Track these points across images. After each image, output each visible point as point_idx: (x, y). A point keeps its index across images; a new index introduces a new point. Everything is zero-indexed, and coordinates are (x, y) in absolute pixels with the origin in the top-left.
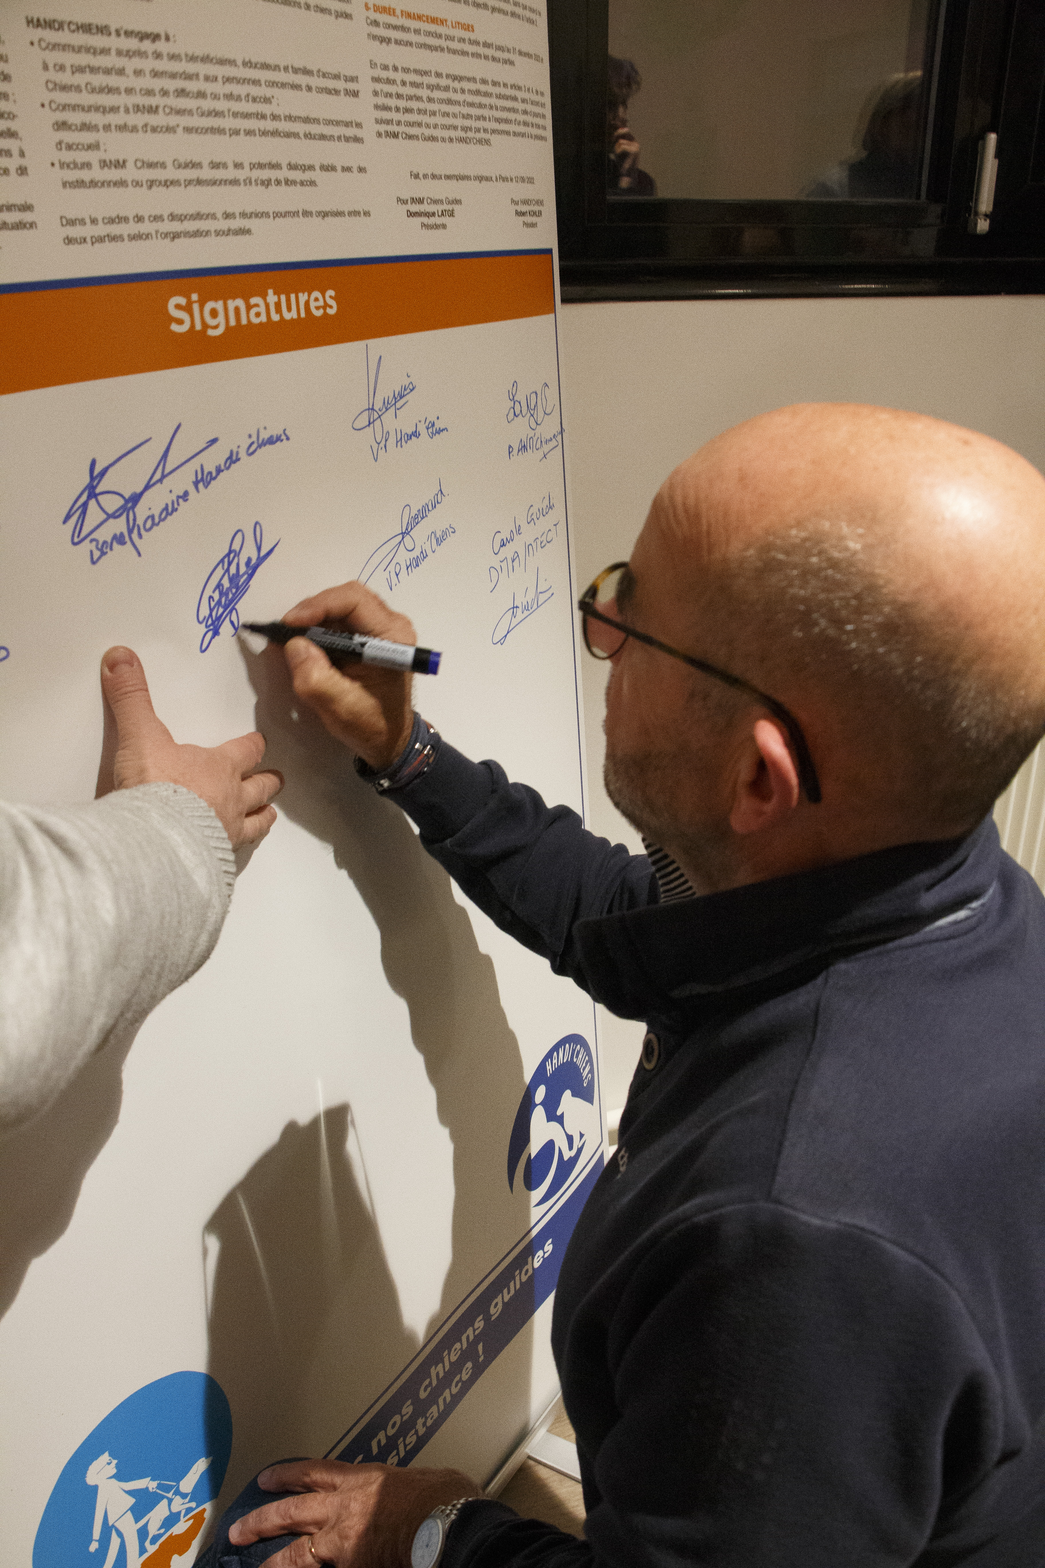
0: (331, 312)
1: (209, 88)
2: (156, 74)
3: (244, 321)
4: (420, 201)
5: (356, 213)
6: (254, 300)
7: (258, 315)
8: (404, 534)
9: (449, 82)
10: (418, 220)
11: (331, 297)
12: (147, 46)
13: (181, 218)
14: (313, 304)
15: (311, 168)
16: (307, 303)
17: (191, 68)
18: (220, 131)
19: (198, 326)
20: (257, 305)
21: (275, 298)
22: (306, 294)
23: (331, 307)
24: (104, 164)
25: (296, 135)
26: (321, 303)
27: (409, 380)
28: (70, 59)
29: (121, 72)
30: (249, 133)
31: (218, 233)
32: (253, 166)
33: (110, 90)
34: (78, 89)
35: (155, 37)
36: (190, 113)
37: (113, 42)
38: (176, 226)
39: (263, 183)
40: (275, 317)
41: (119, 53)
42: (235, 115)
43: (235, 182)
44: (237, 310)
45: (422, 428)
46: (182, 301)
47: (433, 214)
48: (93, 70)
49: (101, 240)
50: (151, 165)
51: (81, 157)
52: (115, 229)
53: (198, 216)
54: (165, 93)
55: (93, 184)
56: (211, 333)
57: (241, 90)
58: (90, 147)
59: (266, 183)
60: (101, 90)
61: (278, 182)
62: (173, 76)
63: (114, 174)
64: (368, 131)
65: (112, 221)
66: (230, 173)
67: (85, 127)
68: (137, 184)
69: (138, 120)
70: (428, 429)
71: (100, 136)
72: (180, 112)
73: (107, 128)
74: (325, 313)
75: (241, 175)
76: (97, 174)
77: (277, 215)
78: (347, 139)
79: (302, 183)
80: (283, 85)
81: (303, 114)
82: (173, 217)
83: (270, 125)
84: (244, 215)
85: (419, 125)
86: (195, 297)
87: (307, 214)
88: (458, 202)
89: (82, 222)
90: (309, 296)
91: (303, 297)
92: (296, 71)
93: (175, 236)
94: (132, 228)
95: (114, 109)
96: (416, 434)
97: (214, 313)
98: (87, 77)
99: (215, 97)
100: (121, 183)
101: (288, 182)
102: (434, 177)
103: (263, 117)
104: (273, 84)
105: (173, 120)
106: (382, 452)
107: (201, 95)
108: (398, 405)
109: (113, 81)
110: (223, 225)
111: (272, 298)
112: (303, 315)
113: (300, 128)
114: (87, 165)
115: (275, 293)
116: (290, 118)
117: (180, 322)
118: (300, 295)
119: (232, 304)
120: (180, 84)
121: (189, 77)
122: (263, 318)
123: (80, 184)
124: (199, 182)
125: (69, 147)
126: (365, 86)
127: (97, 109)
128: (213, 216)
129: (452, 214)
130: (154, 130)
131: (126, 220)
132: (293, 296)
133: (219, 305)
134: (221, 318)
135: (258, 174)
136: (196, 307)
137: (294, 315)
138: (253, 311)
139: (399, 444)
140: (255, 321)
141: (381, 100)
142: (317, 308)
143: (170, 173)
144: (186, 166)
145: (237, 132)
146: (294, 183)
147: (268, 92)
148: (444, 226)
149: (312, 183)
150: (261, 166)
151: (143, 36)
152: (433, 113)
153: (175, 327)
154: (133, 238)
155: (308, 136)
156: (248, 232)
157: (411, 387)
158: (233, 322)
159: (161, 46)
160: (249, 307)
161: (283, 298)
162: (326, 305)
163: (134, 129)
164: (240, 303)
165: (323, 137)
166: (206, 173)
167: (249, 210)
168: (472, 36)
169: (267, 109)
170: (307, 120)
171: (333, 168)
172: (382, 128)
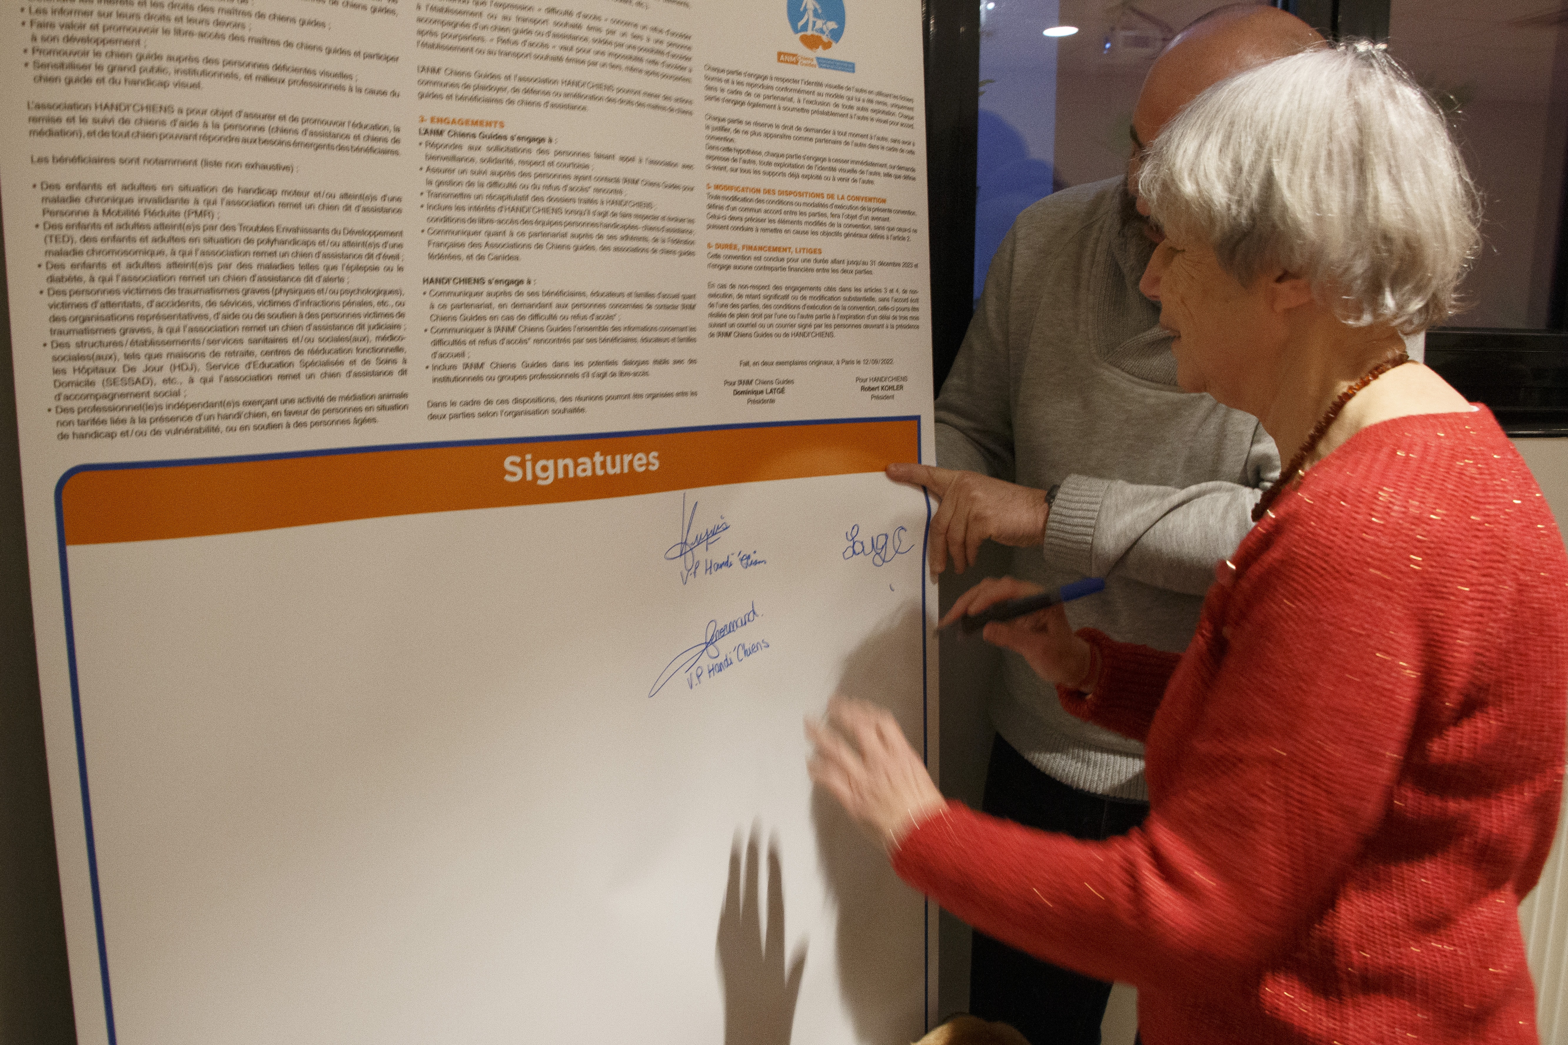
0: (653, 468)
1: (560, 312)
2: (515, 306)
3: (571, 475)
4: (749, 382)
5: (684, 394)
6: (581, 460)
7: (584, 470)
8: (708, 644)
9: (790, 292)
10: (745, 397)
11: (654, 457)
12: (512, 288)
13: (524, 402)
14: (636, 463)
15: (645, 363)
16: (631, 463)
17: (546, 300)
18: (566, 341)
19: (529, 477)
20: (583, 463)
21: (602, 459)
22: (631, 456)
23: (653, 465)
24: (466, 366)
25: (634, 340)
26: (644, 461)
27: (723, 522)
28: (449, 300)
29: (489, 306)
30: (590, 341)
31: (554, 412)
32: (591, 364)
33: (479, 318)
34: (454, 318)
35: (520, 282)
36: (542, 329)
37: (485, 288)
38: (519, 407)
39: (599, 375)
40: (600, 472)
41: (489, 294)
42: (580, 329)
43: (575, 375)
44: (566, 467)
45: (735, 560)
46: (518, 459)
47: (762, 392)
48: (467, 306)
49: (457, 416)
50: (503, 366)
51: (449, 362)
52: (469, 409)
53: (539, 400)
54: (522, 318)
55: (456, 379)
56: (540, 482)
57: (588, 312)
58: (457, 355)
59: (603, 375)
60: (472, 318)
61: (613, 375)
62: (530, 306)
63: (473, 373)
64: (702, 333)
65: (467, 404)
66: (571, 369)
67: (456, 342)
68: (491, 379)
69: (499, 336)
70: (742, 560)
71: (467, 348)
72: (532, 330)
73: (472, 342)
74: (647, 469)
75: (580, 370)
76: (460, 372)
77: (609, 398)
78: (681, 340)
79: (635, 374)
80: (626, 306)
81: (642, 325)
82: (516, 401)
83: (610, 334)
84: (579, 399)
85: (753, 326)
86: (529, 457)
87: (636, 396)
88: (789, 382)
89: (444, 404)
90: (634, 455)
91: (627, 458)
92: (638, 295)
93: (517, 414)
94: (483, 408)
95: (479, 330)
96: (727, 564)
97: (545, 469)
98: (463, 311)
99: (564, 318)
100: (478, 378)
101: (622, 374)
102: (765, 363)
103: (605, 329)
104: (616, 306)
105: (525, 335)
106: (691, 577)
107: (552, 317)
108: (710, 541)
109: (482, 312)
110: (561, 406)
111: (598, 458)
112: (626, 471)
113: (638, 335)
114: (454, 367)
115: (601, 455)
116: (629, 328)
117: (514, 474)
118: (625, 456)
119: (561, 463)
120: (535, 311)
121: (544, 306)
122: (589, 473)
123: (447, 379)
124: (543, 376)
125: (442, 356)
126: (702, 302)
127: (467, 330)
128: (552, 400)
129: (782, 391)
130: (509, 342)
131: (478, 403)
132: (618, 458)
133: (550, 463)
134: (551, 473)
135: (593, 369)
136: (529, 465)
137: (617, 470)
138: (580, 468)
139: (709, 571)
140: (581, 474)
141: (715, 310)
142: (641, 466)
143: (519, 371)
144: (533, 365)
145: (580, 341)
146: (628, 374)
147: (612, 312)
148: (772, 401)
149: (645, 374)
150: (598, 363)
151: (510, 282)
152: (770, 316)
153: (508, 478)
154: (482, 415)
155: (645, 340)
156: (582, 410)
157: (725, 527)
158: (561, 475)
159: (523, 288)
160: (576, 465)
161: (609, 458)
162: (648, 464)
163: (494, 342)
164: (569, 462)
165: (658, 340)
166: (550, 370)
167: (584, 395)
168: (819, 257)
169: (609, 323)
170: (645, 329)
171: (665, 362)
172: (715, 330)
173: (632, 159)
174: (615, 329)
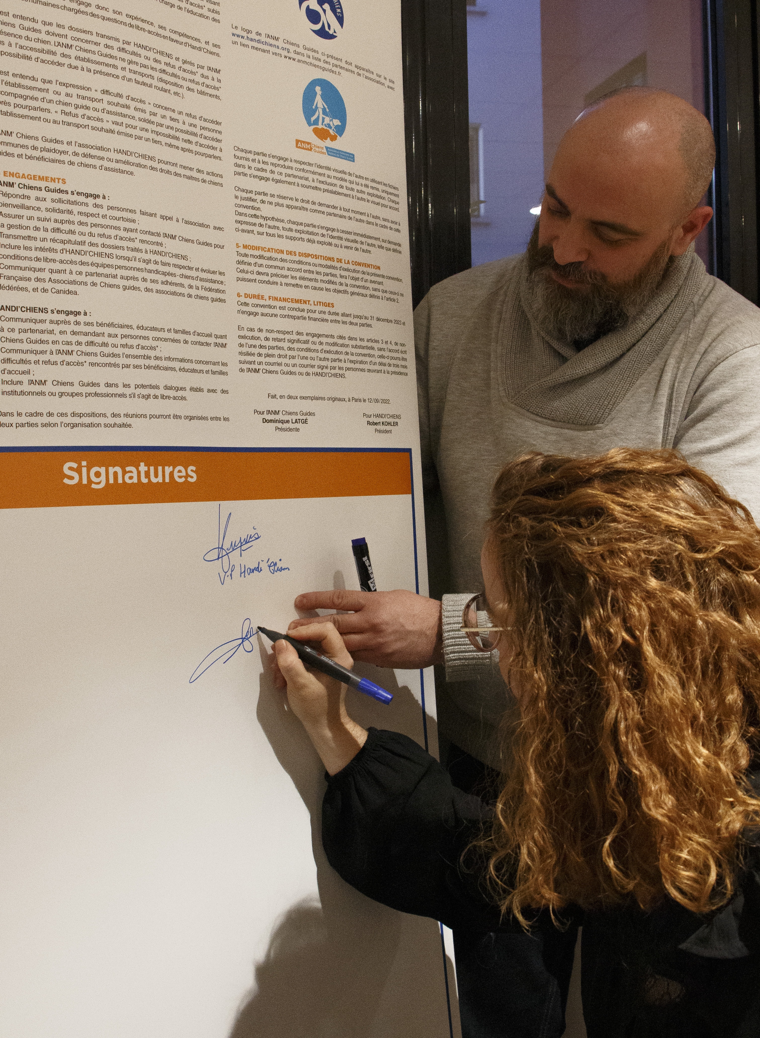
0: (192, 480)
1: (111, 341)
2: (74, 333)
3: (120, 481)
4: (276, 413)
5: (217, 418)
6: (128, 469)
7: (131, 478)
8: (243, 639)
9: (309, 338)
10: (273, 425)
11: (192, 471)
12: (71, 318)
13: (80, 415)
14: (176, 475)
15: (183, 389)
16: (171, 474)
17: (99, 330)
18: (115, 365)
19: (85, 481)
20: (131, 472)
21: (146, 468)
22: (171, 467)
23: (192, 477)
24: (31, 382)
25: (173, 369)
26: (183, 474)
27: (255, 532)
28: (18, 325)
29: (51, 332)
30: (136, 367)
31: (106, 426)
32: (137, 387)
33: (42, 342)
34: (21, 341)
35: (77, 313)
36: (95, 355)
37: (48, 316)
38: (77, 420)
39: (144, 397)
40: (144, 480)
41: (52, 322)
42: (128, 356)
43: (122, 395)
44: (115, 474)
45: (264, 566)
46: (75, 465)
47: (288, 422)
48: (32, 331)
49: (23, 425)
50: (63, 384)
51: (16, 378)
52: (33, 420)
53: (93, 415)
54: (79, 343)
55: (22, 393)
56: (94, 486)
57: (135, 342)
58: (23, 373)
59: (147, 397)
60: (36, 342)
61: (156, 397)
62: (86, 334)
63: (37, 388)
64: (233, 367)
65: (31, 415)
66: (120, 390)
67: (22, 361)
68: (52, 394)
69: (59, 358)
70: (270, 567)
71: (32, 367)
72: (87, 354)
73: (37, 362)
74: (186, 480)
75: (127, 391)
76: (26, 387)
77: (152, 416)
78: (214, 373)
79: (175, 398)
80: (166, 340)
81: (180, 357)
82: (74, 414)
83: (153, 363)
84: (127, 415)
85: (279, 364)
86: (84, 463)
87: (176, 417)
88: (311, 414)
89: (12, 414)
90: (174, 468)
91: (168, 470)
92: (176, 332)
93: (74, 426)
94: (45, 420)
95: (42, 352)
96: (258, 569)
97: (98, 474)
98: (29, 335)
99: (115, 346)
100: (42, 394)
101: (163, 397)
102: (290, 397)
103: (149, 358)
104: (158, 339)
105: (82, 359)
106: (228, 579)
107: (105, 345)
108: (243, 548)
109: (45, 337)
110: (111, 421)
111: (143, 468)
112: (167, 480)
113: (177, 365)
114: (21, 383)
115: (145, 466)
116: (169, 359)
117: (71, 478)
118: (166, 468)
119: (111, 470)
120: (90, 338)
121: (98, 335)
122: (135, 480)
123: (14, 393)
124: (96, 394)
125: (10, 372)
126: (233, 342)
127: (32, 352)
128: (104, 415)
129: (305, 422)
130: (68, 364)
131: (41, 414)
132: (160, 468)
133: (102, 470)
134: (103, 478)
135: (138, 391)
136: (84, 470)
137: (160, 479)
138: (127, 475)
139: (243, 575)
140: (128, 481)
141: (245, 349)
142: (180, 477)
143: (77, 389)
144: (88, 385)
145: (128, 366)
146: (169, 397)
147: (154, 344)
148: (297, 430)
149: (183, 398)
150: (143, 386)
151: (68, 313)
152: (293, 357)
153: (66, 481)
154: (44, 425)
155: (182, 370)
156: (130, 426)
157: (256, 536)
158: (111, 481)
159: (81, 318)
160: (124, 473)
161: (152, 469)
162: (187, 476)
163: (55, 363)
164: (118, 469)
165: (194, 371)
166: (102, 389)
167: (131, 413)
168: (332, 310)
169: (152, 353)
170: (182, 360)
171: (201, 390)
172: (245, 366)
173: (171, 219)
174: (157, 358)
